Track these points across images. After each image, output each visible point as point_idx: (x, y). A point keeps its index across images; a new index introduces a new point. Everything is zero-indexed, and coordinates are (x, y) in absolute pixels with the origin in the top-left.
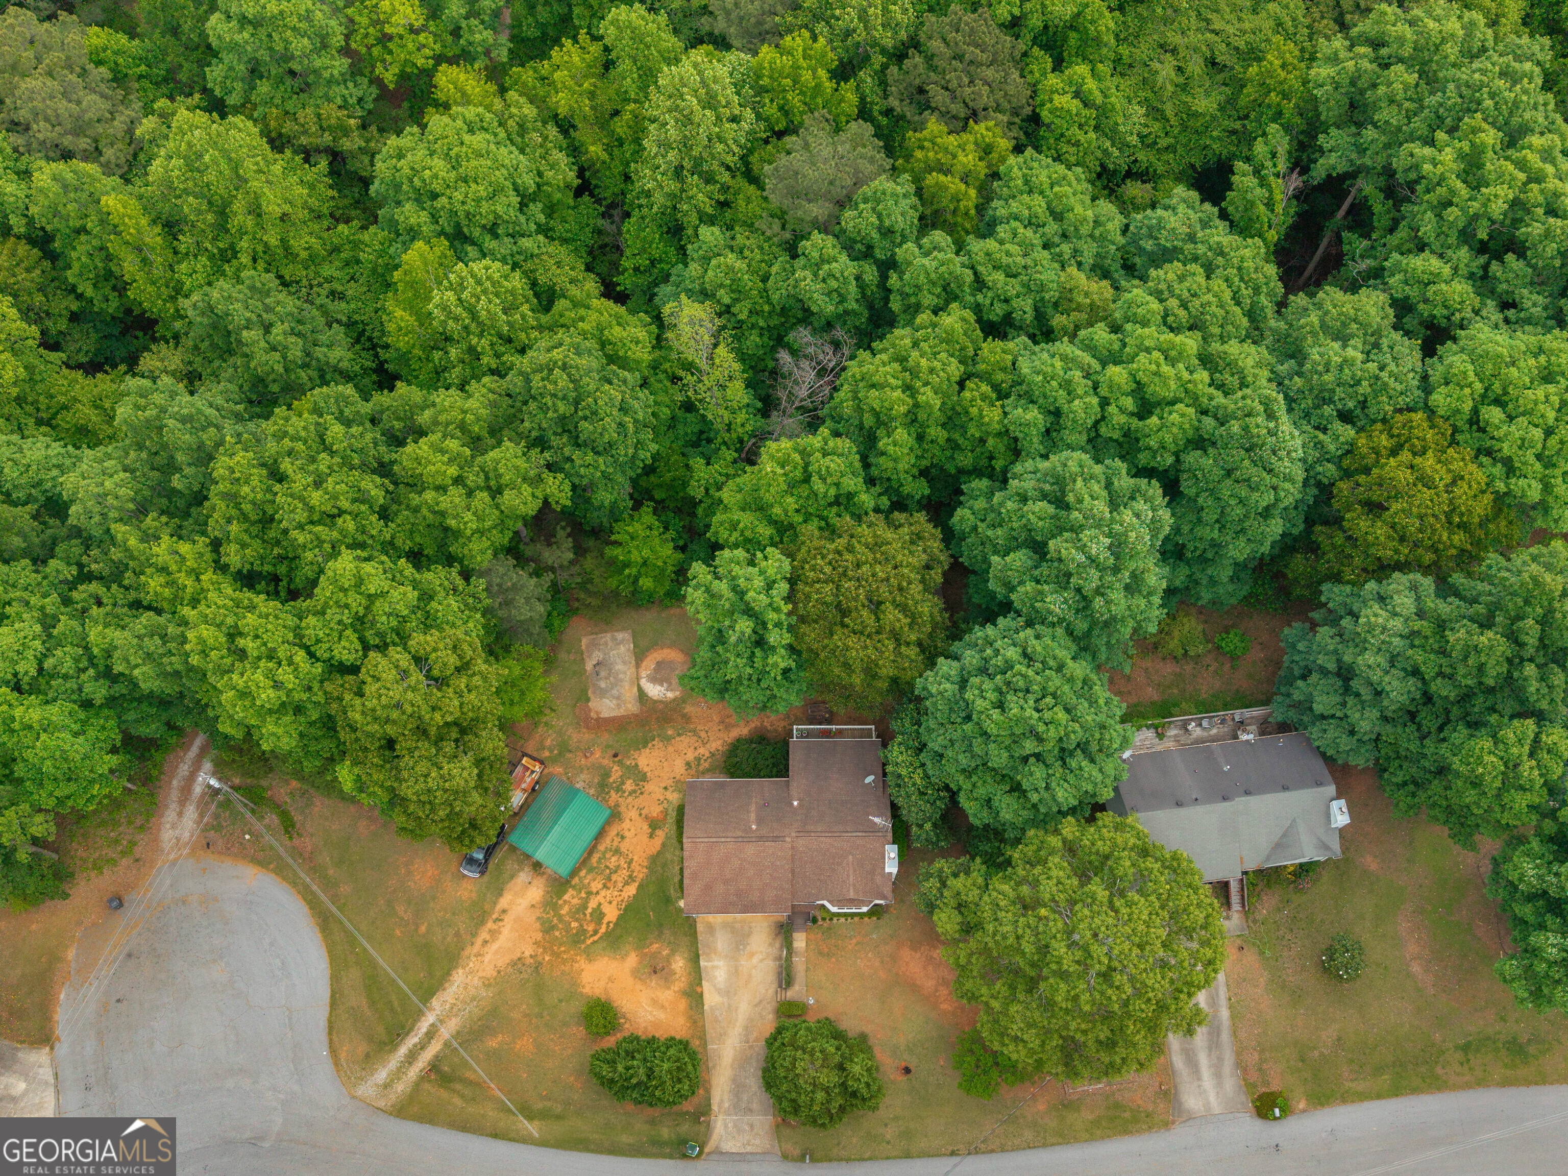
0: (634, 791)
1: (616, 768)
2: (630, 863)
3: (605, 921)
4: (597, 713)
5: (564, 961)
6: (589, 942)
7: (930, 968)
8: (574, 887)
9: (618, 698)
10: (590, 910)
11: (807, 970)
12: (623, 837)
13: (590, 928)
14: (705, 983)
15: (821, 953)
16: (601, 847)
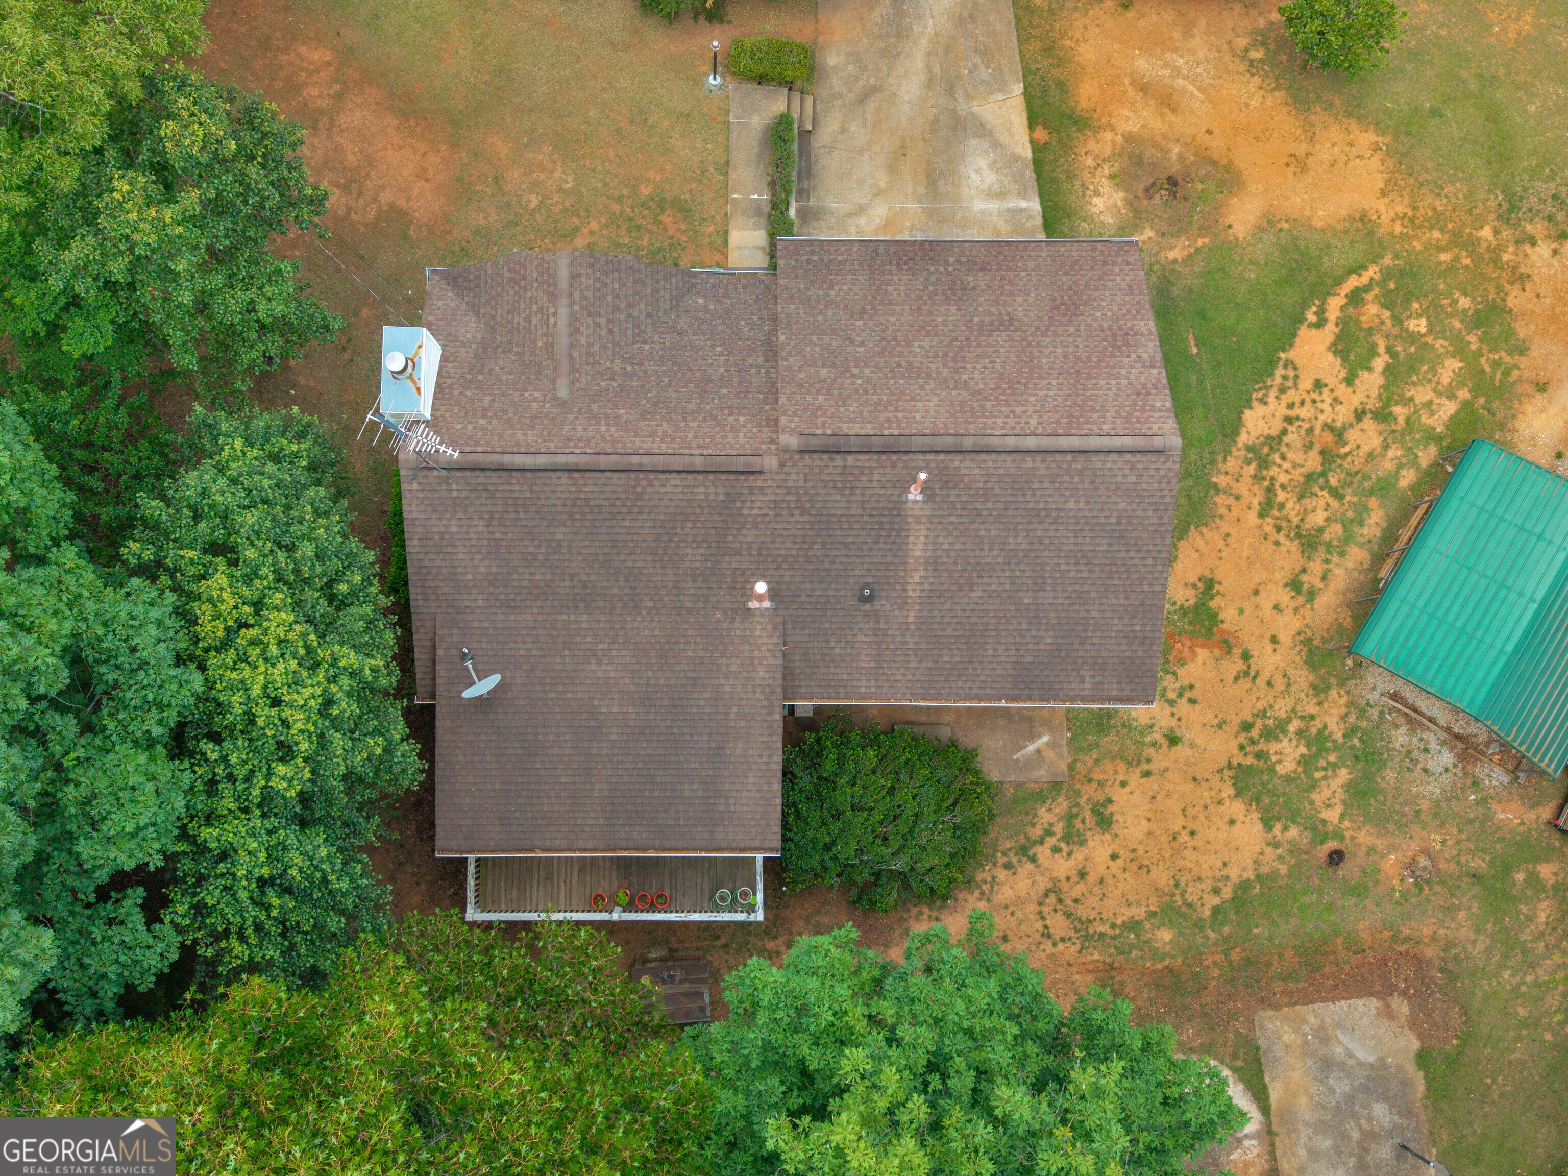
0: (1269, 734)
1: (1332, 815)
2: (1267, 506)
3: (1330, 331)
4: (1388, 1014)
5: (1437, 220)
6: (1372, 272)
7: (351, 159)
8: (1431, 436)
9: (1327, 1065)
10: (1379, 364)
11: (725, 168)
12: (1295, 585)
13: (1372, 310)
14: (1027, 153)
15: (683, 210)
16: (1358, 556)
